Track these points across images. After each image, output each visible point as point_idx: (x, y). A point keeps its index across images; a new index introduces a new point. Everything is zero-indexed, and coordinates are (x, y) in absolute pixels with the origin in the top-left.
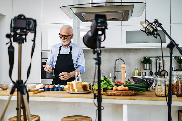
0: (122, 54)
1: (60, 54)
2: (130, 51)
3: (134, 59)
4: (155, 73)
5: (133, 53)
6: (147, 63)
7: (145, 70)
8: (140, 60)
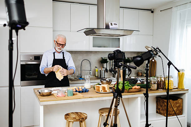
0: (85, 55)
1: (55, 58)
2: (91, 53)
3: (95, 60)
4: (110, 70)
5: (94, 55)
6: (105, 63)
7: (104, 68)
8: (98, 60)
